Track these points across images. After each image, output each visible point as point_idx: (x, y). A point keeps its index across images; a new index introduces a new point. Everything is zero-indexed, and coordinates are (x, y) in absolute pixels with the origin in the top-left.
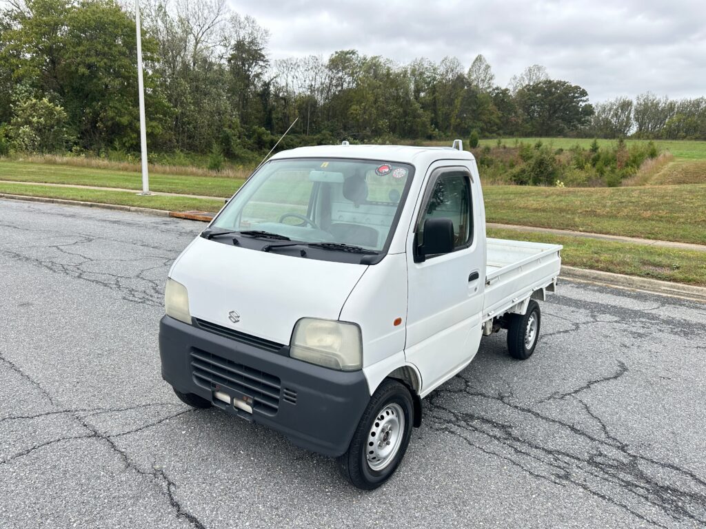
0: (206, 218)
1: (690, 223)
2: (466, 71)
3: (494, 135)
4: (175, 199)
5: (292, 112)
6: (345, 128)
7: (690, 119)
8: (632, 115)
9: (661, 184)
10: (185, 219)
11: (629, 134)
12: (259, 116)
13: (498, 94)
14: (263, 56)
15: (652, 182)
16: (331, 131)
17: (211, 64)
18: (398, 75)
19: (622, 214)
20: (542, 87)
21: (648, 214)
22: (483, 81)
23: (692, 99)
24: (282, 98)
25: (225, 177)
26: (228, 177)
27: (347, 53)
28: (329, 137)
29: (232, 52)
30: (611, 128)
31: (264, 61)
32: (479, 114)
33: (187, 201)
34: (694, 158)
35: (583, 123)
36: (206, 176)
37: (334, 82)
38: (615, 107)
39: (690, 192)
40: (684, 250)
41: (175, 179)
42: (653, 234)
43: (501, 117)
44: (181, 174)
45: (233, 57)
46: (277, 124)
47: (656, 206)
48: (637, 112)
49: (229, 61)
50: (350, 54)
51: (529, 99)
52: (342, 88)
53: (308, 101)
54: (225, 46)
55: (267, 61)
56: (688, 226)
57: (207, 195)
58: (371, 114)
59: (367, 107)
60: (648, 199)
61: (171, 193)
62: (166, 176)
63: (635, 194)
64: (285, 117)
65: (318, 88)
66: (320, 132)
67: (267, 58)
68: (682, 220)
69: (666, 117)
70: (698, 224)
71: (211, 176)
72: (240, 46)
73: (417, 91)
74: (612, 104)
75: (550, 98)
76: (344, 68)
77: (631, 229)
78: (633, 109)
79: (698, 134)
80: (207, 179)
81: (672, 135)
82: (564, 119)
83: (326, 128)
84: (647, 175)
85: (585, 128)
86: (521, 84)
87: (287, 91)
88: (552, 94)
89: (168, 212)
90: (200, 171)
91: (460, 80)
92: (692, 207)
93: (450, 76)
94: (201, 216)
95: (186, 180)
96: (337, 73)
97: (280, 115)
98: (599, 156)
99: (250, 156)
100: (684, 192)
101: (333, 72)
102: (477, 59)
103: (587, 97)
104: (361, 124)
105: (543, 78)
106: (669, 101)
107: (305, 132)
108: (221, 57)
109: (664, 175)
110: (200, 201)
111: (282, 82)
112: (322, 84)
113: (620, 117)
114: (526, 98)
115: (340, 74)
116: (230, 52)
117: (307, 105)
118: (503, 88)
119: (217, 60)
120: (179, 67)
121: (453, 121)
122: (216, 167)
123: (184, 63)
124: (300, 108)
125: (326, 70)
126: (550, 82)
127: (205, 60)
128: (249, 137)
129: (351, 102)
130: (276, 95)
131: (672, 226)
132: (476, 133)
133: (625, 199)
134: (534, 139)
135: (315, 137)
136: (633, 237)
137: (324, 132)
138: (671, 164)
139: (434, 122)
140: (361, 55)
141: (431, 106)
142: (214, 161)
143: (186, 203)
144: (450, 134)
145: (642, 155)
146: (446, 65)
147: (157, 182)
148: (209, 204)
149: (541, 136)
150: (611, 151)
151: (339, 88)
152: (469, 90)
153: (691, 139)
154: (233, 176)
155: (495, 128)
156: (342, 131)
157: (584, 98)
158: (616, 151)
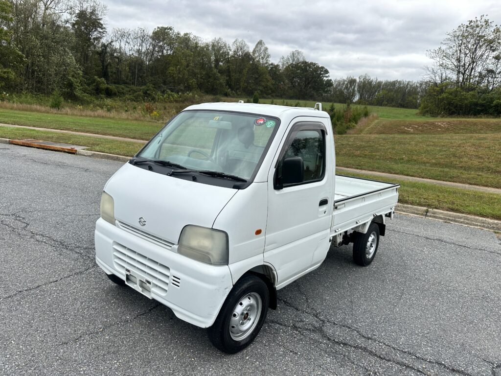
0: (40, 145)
1: (382, 159)
2: (251, 50)
3: (270, 96)
4: (15, 130)
5: (124, 68)
6: (165, 83)
7: (389, 93)
8: (356, 89)
9: (370, 134)
10: (21, 145)
11: (354, 101)
12: (97, 69)
13: (272, 68)
14: (102, 25)
15: (365, 132)
16: (154, 84)
17: (59, 26)
18: (203, 48)
19: (343, 152)
20: (301, 65)
21: (358, 152)
22: (263, 58)
23: (391, 81)
24: (116, 57)
25: (64, 114)
26: (67, 114)
27: (166, 29)
28: (152, 89)
29: (76, 19)
30: (343, 96)
31: (102, 29)
32: (260, 81)
33: (26, 132)
34: (390, 118)
35: (326, 92)
36: (48, 113)
37: (156, 49)
38: (346, 83)
39: (384, 139)
40: (377, 177)
41: (21, 114)
42: (360, 166)
43: (274, 85)
44: (26, 110)
45: (77, 23)
46: (112, 76)
47: (363, 147)
48: (359, 86)
49: (73, 25)
50: (168, 29)
51: (292, 73)
52: (163, 54)
53: (137, 61)
54: (71, 14)
55: (104, 28)
56: (381, 161)
57: (45, 128)
58: (184, 74)
59: (181, 69)
60: (359, 143)
61: (14, 124)
62: (12, 111)
63: (352, 140)
64: (118, 71)
65: (144, 53)
66: (145, 84)
67: (104, 26)
68: (378, 157)
69: (376, 91)
70: (387, 160)
71: (52, 113)
72: (82, 15)
73: (217, 61)
74: (344, 81)
75: (305, 73)
76: (164, 39)
77: (347, 162)
78: (357, 85)
79: (394, 104)
80: (49, 115)
81: (380, 103)
82: (314, 89)
83: (150, 81)
84: (362, 128)
85: (327, 96)
86: (287, 63)
87: (120, 52)
88: (307, 71)
89: (8, 140)
90: (43, 109)
91: (247, 57)
92: (384, 149)
93: (240, 53)
94: (36, 144)
95: (30, 115)
96: (159, 42)
97: (114, 70)
98: (334, 114)
99: (89, 100)
100: (380, 140)
101: (155, 41)
102: (259, 42)
103: (328, 74)
104: (176, 81)
105: (301, 60)
106: (378, 81)
107: (133, 84)
108: (67, 22)
109: (372, 128)
110: (38, 132)
111: (116, 45)
112: (147, 50)
113: (349, 89)
114: (290, 72)
115: (161, 43)
116: (74, 19)
117: (135, 64)
118: (276, 64)
119: (63, 24)
120: (31, 26)
121: (242, 84)
122: (56, 106)
123: (34, 23)
124: (130, 65)
125: (151, 40)
126: (306, 63)
127: (53, 23)
128: (89, 85)
129: (169, 64)
130: (112, 55)
131: (371, 161)
132: (257, 94)
133: (345, 142)
134: (294, 101)
135: (141, 88)
136: (348, 167)
137: (148, 84)
138: (376, 121)
139: (229, 84)
140: (176, 31)
141: (227, 72)
142: (56, 101)
143: (25, 133)
144: (239, 93)
145: (359, 115)
146: (237, 44)
147: (3, 115)
148: (45, 135)
149: (299, 99)
150: (342, 111)
151: (160, 54)
152: (253, 64)
153: (389, 106)
154: (70, 113)
155: (270, 92)
156: (162, 85)
157: (327, 75)
158: (345, 111)
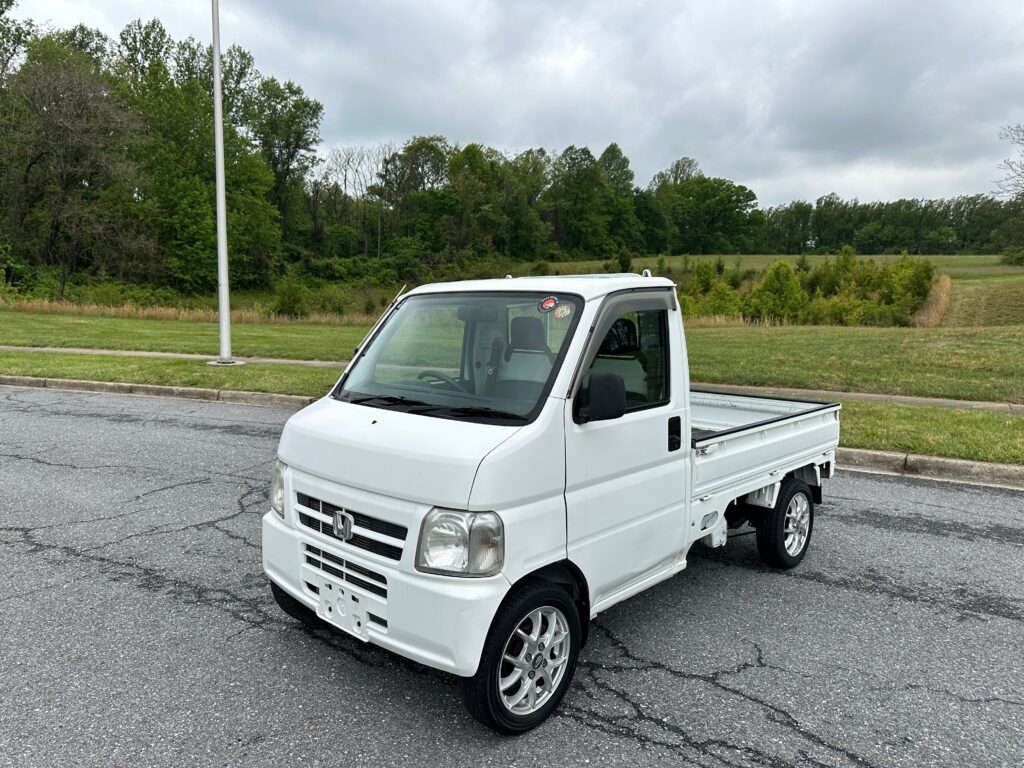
8: (810, 225)
13: (638, 198)
20: (694, 188)
22: (617, 180)
27: (430, 140)
28: (412, 261)
35: (750, 236)
75: (706, 202)
78: (813, 215)
82: (725, 231)
88: (708, 197)
102: (608, 149)
103: (755, 201)
105: (694, 176)
106: (858, 205)
113: (794, 227)
115: (421, 170)
117: (375, 213)
118: (644, 190)
124: (365, 218)
126: (704, 180)
135: (390, 261)
139: (556, 237)
140: (450, 144)
141: (551, 214)
157: (752, 203)
